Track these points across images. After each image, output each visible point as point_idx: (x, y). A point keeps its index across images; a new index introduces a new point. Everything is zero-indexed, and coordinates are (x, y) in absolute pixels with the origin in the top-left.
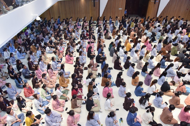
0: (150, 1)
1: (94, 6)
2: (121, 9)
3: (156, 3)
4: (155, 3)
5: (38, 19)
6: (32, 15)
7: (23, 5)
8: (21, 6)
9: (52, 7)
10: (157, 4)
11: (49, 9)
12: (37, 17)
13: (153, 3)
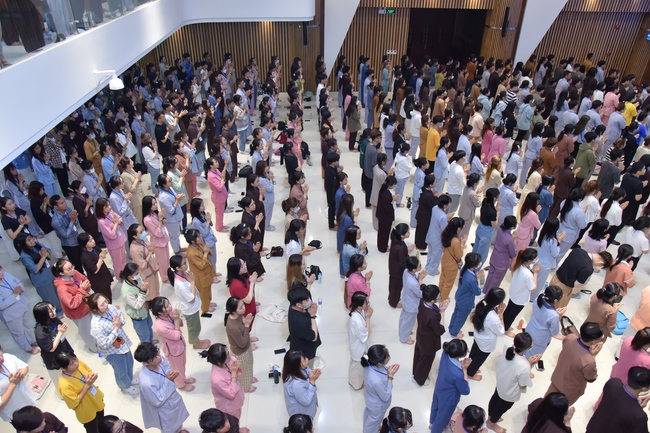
0: (488, 27)
1: (305, 43)
2: (394, 53)
3: (508, 34)
4: (504, 33)
5: (117, 84)
6: (96, 71)
7: (64, 39)
8: (58, 40)
9: (164, 45)
10: (510, 37)
11: (153, 52)
12: (111, 78)
13: (499, 34)
